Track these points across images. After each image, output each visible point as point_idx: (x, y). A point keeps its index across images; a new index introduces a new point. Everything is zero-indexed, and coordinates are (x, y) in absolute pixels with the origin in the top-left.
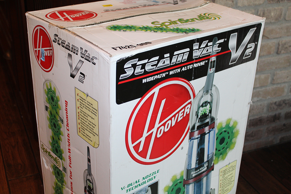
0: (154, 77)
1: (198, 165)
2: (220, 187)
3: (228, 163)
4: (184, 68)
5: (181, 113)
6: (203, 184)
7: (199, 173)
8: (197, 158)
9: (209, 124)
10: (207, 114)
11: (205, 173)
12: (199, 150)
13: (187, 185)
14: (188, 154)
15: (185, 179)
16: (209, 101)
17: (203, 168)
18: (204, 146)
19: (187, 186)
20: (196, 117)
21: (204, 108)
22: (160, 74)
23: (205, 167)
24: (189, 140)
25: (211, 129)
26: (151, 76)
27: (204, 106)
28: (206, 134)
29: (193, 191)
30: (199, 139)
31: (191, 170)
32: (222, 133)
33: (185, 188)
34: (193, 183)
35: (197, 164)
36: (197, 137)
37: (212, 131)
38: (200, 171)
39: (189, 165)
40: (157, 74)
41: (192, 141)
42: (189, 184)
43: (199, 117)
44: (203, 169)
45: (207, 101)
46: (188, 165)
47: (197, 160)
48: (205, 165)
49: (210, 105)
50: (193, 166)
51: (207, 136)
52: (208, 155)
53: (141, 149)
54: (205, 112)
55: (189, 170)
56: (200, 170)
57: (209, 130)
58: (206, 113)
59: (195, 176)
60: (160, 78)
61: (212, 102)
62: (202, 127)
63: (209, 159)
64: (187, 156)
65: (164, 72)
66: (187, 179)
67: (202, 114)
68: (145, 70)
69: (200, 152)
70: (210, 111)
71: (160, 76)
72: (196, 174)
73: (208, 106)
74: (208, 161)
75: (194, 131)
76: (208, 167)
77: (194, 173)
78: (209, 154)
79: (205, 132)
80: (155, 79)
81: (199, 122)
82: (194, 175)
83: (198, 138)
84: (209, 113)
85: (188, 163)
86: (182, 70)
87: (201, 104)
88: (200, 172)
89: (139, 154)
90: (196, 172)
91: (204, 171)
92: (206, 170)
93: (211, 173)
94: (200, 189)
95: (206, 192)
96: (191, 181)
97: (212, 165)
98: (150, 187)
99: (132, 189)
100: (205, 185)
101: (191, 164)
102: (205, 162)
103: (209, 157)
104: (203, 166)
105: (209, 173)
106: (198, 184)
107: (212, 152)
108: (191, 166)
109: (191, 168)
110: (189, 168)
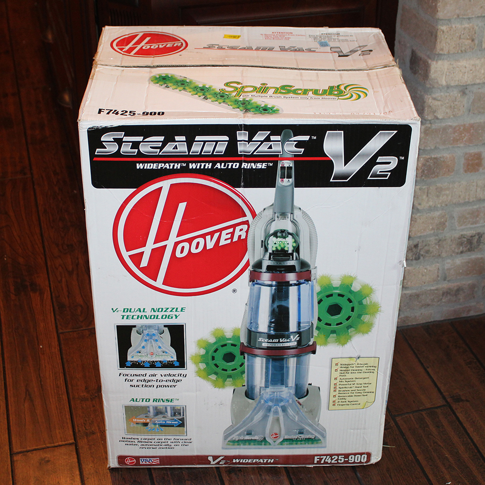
0: (158, 165)
1: (274, 330)
2: (332, 389)
4: (219, 164)
5: (227, 234)
6: (288, 368)
7: (277, 346)
8: (271, 319)
9: (297, 271)
10: (288, 251)
12: (275, 306)
14: (250, 304)
15: (245, 344)
16: (290, 231)
18: (288, 303)
20: (263, 249)
21: (279, 239)
22: (169, 162)
23: (293, 340)
24: (251, 283)
25: (302, 281)
26: (153, 162)
27: (280, 237)
28: (291, 285)
29: (264, 370)
30: (275, 289)
31: (258, 334)
32: (331, 295)
33: (244, 358)
34: (265, 357)
35: (272, 329)
36: (270, 283)
37: (305, 284)
38: (279, 342)
39: (254, 325)
40: (165, 163)
41: (256, 286)
42: (254, 355)
43: (270, 251)
44: (287, 342)
45: (284, 230)
46: (251, 323)
47: (271, 322)
48: (292, 337)
49: (293, 237)
50: (263, 328)
51: (293, 291)
52: (299, 322)
53: (144, 263)
54: (282, 246)
56: (281, 341)
57: (298, 281)
58: (286, 249)
59: (268, 348)
60: (170, 169)
61: (298, 235)
62: (281, 271)
63: (302, 330)
64: (248, 307)
65: (178, 162)
66: (250, 345)
67: (276, 247)
68: (139, 151)
69: (277, 310)
70: (297, 249)
71: (170, 166)
72: (270, 345)
73: (290, 239)
74: (299, 333)
75: (261, 272)
76: (299, 342)
78: (301, 321)
79: (289, 282)
80: (159, 168)
81: (270, 259)
82: (265, 345)
83: (271, 286)
84: (293, 251)
85: (251, 320)
86: (216, 166)
87: (272, 232)
88: (281, 345)
89: (142, 270)
90: (271, 341)
91: (290, 346)
92: (294, 347)
93: (308, 356)
94: (282, 375)
95: (296, 385)
96: (258, 352)
97: (311, 343)
98: (167, 328)
99: (132, 318)
100: (293, 372)
101: (257, 324)
102: (291, 333)
103: (301, 327)
104: (288, 337)
105: (303, 354)
106: (277, 364)
107: (309, 320)
108: (257, 328)
109: (257, 330)
110: (253, 329)
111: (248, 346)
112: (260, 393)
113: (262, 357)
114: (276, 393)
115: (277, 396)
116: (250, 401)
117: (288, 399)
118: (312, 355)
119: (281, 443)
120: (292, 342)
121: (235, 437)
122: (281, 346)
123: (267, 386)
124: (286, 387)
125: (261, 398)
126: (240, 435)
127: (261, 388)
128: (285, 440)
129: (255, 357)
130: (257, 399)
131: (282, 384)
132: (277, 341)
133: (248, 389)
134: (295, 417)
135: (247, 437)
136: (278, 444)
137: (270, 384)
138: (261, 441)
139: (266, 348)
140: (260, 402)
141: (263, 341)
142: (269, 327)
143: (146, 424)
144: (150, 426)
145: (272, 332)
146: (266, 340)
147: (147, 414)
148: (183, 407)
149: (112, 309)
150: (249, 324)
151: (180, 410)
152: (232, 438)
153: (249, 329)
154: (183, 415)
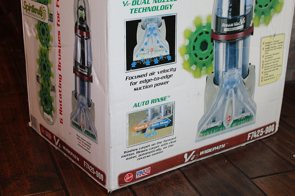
2: (261, 66)
3: (273, 34)
6: (238, 50)
7: (232, 30)
8: (230, 4)
11: (240, 34)
13: (216, 41)
15: (214, 31)
17: (239, 24)
19: (217, 43)
23: (241, 23)
29: (225, 55)
31: (222, 19)
33: (213, 46)
34: (225, 42)
35: (230, 14)
38: (234, 26)
39: (220, 10)
42: (219, 40)
44: (239, 26)
46: (218, 9)
47: (230, 7)
48: (241, 20)
50: (225, 14)
52: (245, 6)
55: (219, 18)
56: (235, 25)
59: (228, 33)
63: (247, 13)
66: (217, 31)
72: (228, 30)
74: (245, 16)
76: (245, 24)
77: (226, 26)
78: (247, 5)
82: (226, 30)
85: (218, 6)
90: (229, 26)
91: (239, 30)
92: (242, 30)
93: (249, 37)
94: (235, 57)
95: (243, 66)
96: (222, 37)
97: (251, 25)
98: (164, 20)
99: (139, 12)
100: (241, 53)
101: (222, 10)
102: (241, 16)
103: (247, 10)
104: (239, 21)
105: (247, 36)
106: (232, 48)
107: (251, 4)
108: (221, 13)
109: (221, 16)
110: (219, 16)
111: (215, 33)
112: (222, 77)
113: (224, 42)
114: (231, 76)
115: (232, 79)
116: (216, 87)
117: (238, 80)
118: (251, 36)
119: (232, 126)
120: (241, 25)
121: (205, 127)
122: (235, 30)
123: (227, 70)
124: (237, 69)
125: (223, 83)
126: (207, 124)
127: (223, 72)
128: (235, 121)
129: (220, 43)
130: (220, 84)
131: (235, 67)
132: (233, 26)
133: (215, 75)
134: (241, 97)
135: (213, 125)
136: (230, 127)
137: (228, 68)
138: (220, 127)
139: (226, 33)
140: (222, 87)
141: (225, 26)
142: (229, 12)
143: (144, 131)
144: (148, 131)
145: (230, 16)
146: (226, 25)
147: (146, 118)
148: (173, 104)
149: (124, 2)
150: (217, 10)
151: (170, 107)
152: (203, 129)
153: (217, 15)
154: (173, 113)
